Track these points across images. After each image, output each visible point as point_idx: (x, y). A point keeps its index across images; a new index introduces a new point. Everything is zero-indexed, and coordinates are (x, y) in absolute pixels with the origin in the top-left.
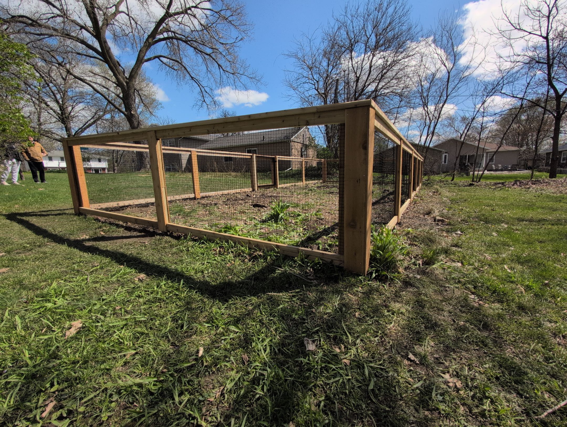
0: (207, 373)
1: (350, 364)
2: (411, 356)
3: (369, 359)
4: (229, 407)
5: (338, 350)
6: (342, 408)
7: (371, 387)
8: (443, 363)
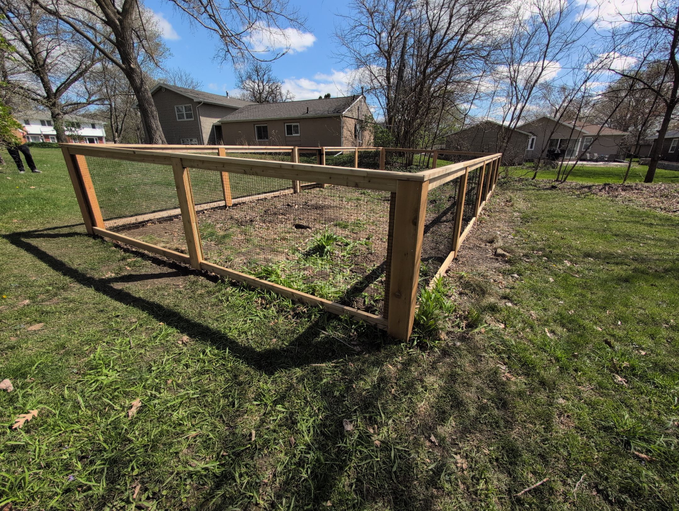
0: (260, 456)
1: (381, 446)
2: (433, 438)
3: (397, 441)
4: (281, 487)
5: (372, 431)
6: (369, 488)
7: (394, 469)
8: (458, 444)
